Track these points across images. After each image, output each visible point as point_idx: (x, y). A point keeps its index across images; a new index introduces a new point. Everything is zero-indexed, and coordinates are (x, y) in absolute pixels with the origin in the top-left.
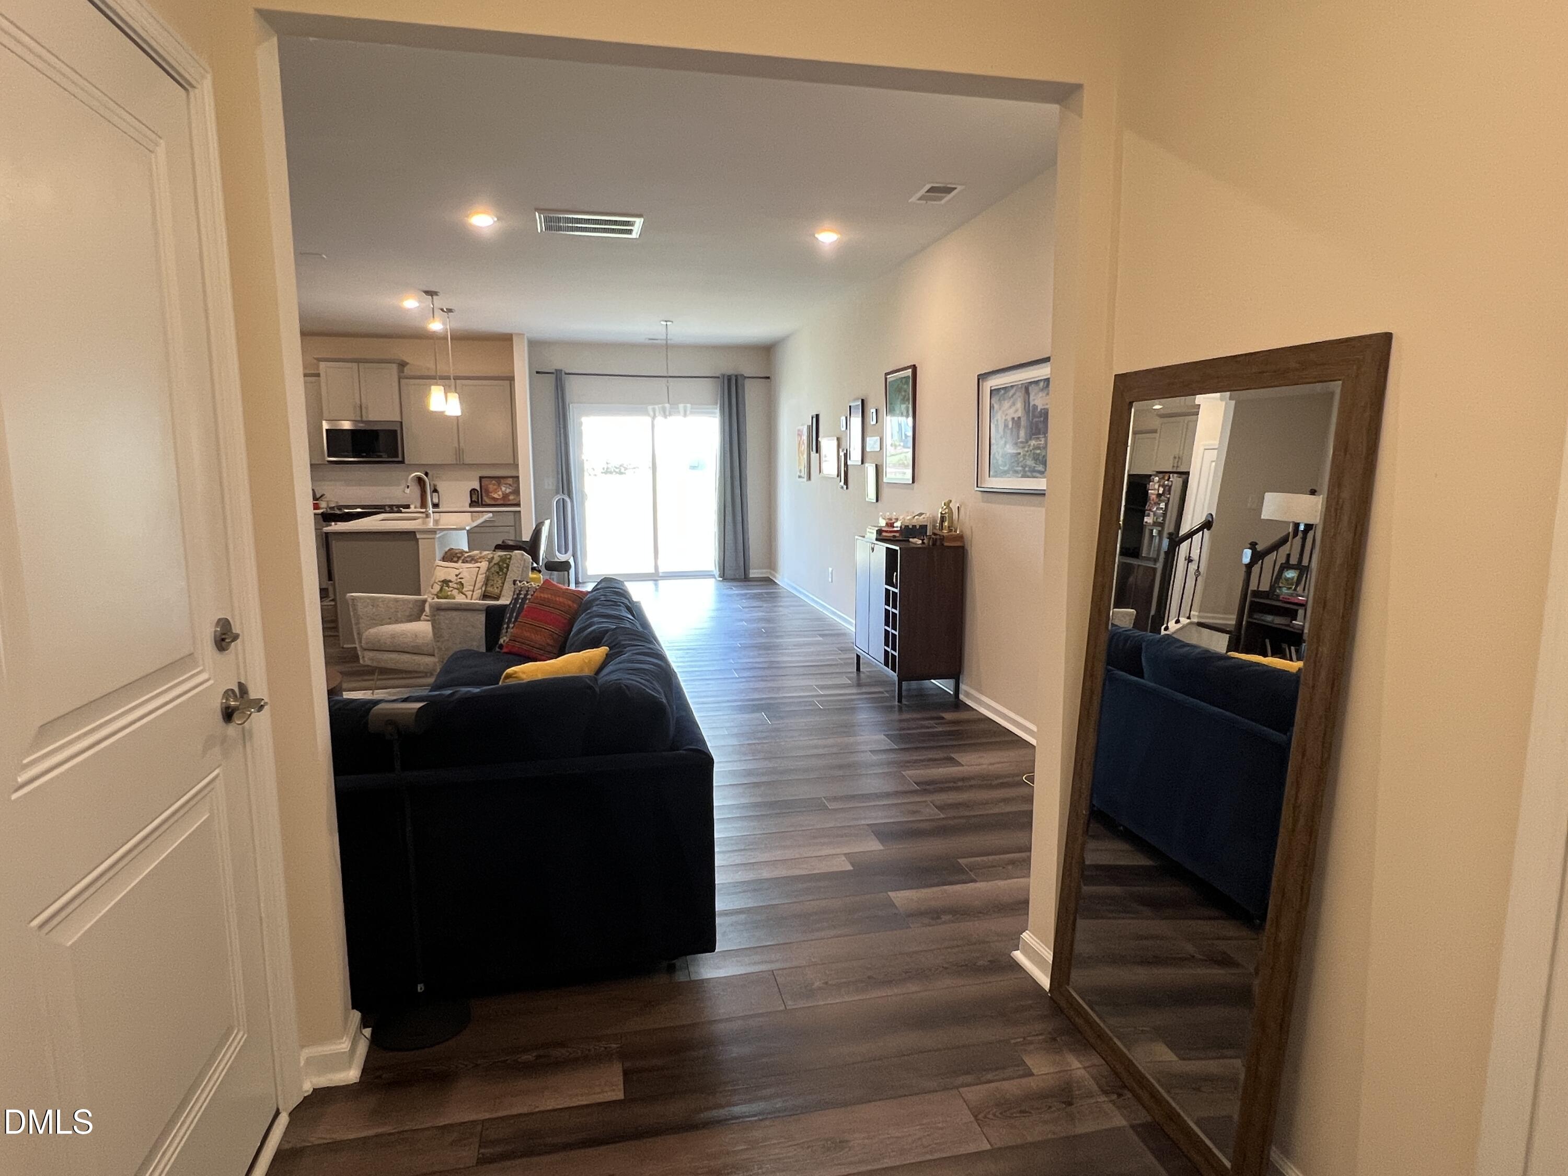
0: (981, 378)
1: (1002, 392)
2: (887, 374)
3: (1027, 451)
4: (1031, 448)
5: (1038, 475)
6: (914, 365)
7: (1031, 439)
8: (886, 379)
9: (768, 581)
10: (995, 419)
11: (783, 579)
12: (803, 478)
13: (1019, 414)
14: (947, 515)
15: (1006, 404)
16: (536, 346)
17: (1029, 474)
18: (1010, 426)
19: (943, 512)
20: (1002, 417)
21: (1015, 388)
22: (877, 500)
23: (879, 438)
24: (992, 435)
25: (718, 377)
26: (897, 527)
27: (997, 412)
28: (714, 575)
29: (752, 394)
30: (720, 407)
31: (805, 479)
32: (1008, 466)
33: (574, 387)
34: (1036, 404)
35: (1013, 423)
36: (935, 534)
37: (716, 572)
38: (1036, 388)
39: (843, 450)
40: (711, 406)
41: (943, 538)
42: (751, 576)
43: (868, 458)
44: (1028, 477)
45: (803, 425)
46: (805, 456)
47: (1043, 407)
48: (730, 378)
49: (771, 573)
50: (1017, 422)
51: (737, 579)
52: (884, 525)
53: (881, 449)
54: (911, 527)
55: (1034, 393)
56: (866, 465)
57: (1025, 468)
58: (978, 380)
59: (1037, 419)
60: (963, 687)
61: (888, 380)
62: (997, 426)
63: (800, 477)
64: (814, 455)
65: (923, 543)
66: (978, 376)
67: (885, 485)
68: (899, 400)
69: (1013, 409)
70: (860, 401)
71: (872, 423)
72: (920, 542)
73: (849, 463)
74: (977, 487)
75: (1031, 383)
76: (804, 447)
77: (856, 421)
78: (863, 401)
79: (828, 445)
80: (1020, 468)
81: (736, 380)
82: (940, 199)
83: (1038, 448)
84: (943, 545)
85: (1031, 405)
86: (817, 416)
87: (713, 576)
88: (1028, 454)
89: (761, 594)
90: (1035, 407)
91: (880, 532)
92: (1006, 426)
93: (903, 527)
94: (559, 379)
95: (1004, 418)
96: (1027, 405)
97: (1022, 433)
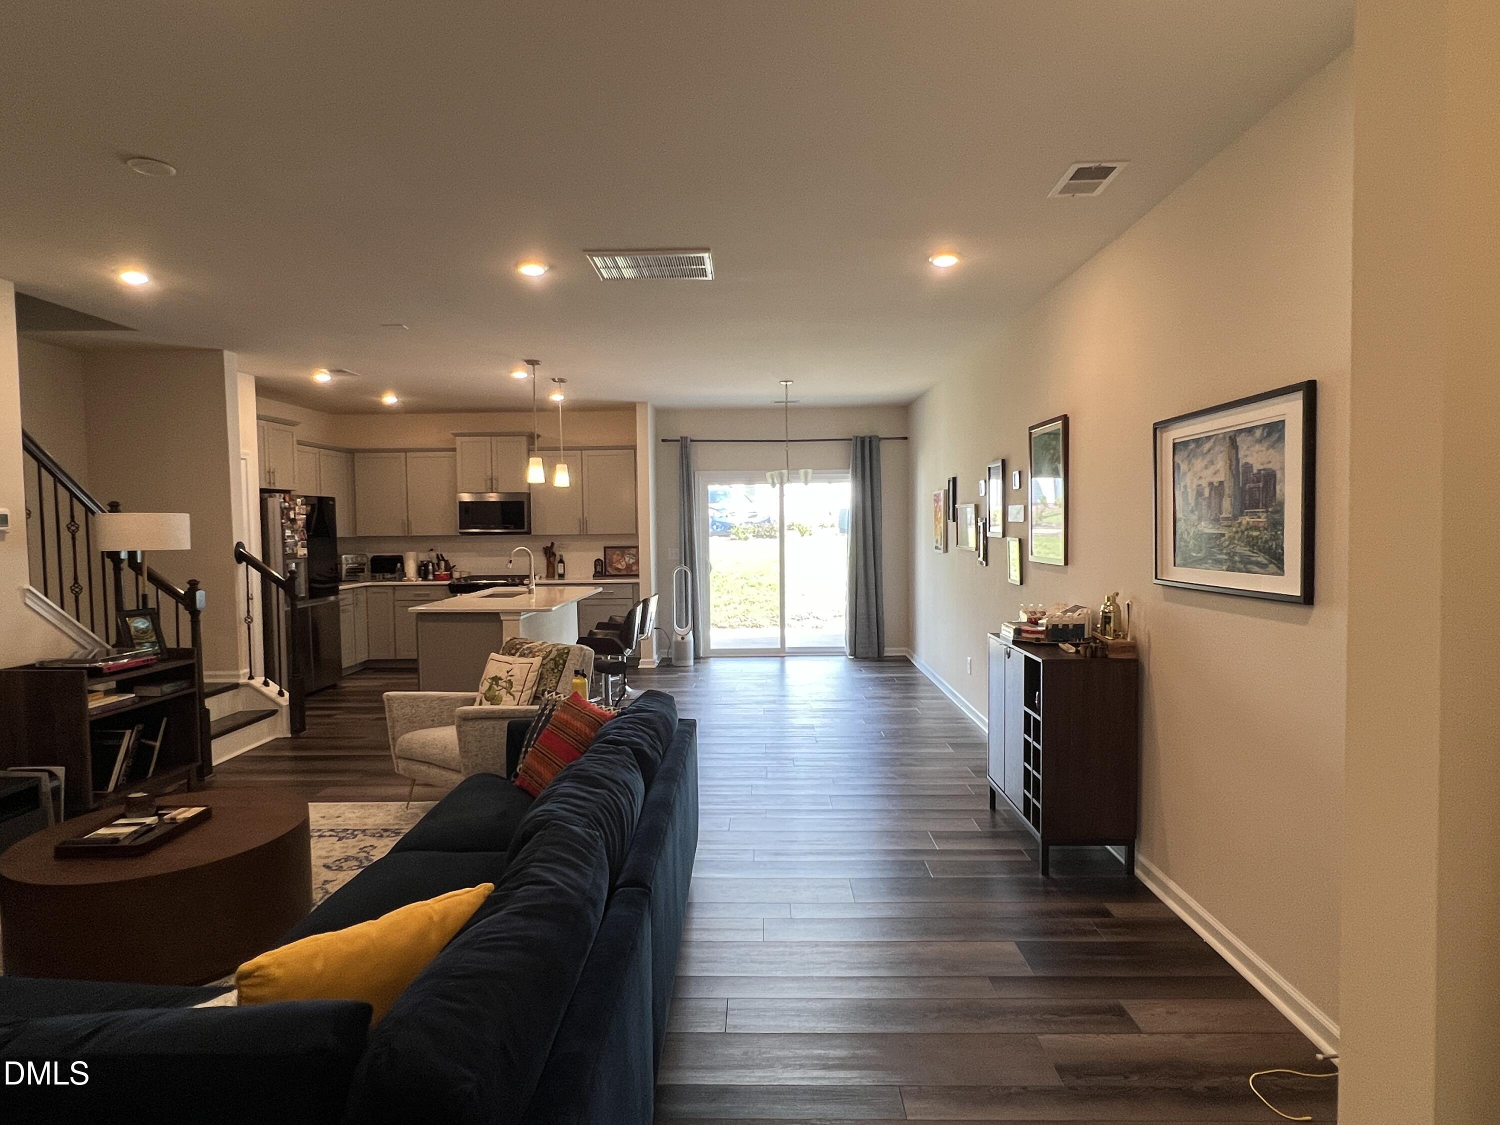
0: (1159, 427)
1: (1193, 446)
2: (1031, 428)
3: (1237, 532)
4: (1243, 528)
5: (1256, 569)
6: (1066, 415)
7: (1242, 514)
8: (1030, 434)
9: (905, 662)
10: (1182, 484)
11: (922, 661)
12: (940, 549)
13: (1221, 477)
14: (1112, 615)
15: (1199, 463)
16: (661, 413)
17: (1239, 565)
18: (1207, 494)
19: (1107, 611)
20: (1192, 482)
21: (1212, 440)
22: (1021, 583)
23: (1022, 506)
24: (1177, 508)
25: (851, 440)
26: (1042, 625)
27: (1185, 474)
28: (845, 652)
29: (888, 455)
30: (852, 470)
31: (941, 551)
32: (1204, 551)
33: (700, 455)
34: (1251, 462)
35: (1211, 490)
36: (1094, 639)
37: (847, 650)
38: (1250, 438)
39: (982, 519)
40: (842, 470)
41: (1105, 646)
42: (886, 654)
43: (1011, 530)
44: (1240, 571)
45: (940, 489)
46: (942, 525)
47: (1262, 467)
48: (863, 440)
49: (908, 653)
50: (1217, 489)
51: (869, 658)
52: (1026, 620)
53: (1025, 520)
54: (1060, 626)
55: (1245, 447)
56: (1008, 539)
57: (1233, 557)
58: (1155, 430)
59: (1252, 485)
60: (1140, 858)
61: (1033, 436)
62: (1185, 493)
63: (937, 548)
64: (951, 524)
65: (1077, 652)
66: (1154, 424)
67: (1031, 565)
68: (1047, 459)
69: (1212, 469)
70: (1001, 461)
71: (1014, 488)
72: (1073, 650)
73: (988, 535)
74: (1156, 578)
75: (1240, 431)
76: (941, 515)
77: (996, 484)
78: (1003, 461)
79: (967, 512)
80: (1225, 557)
81: (870, 441)
82: (1094, 188)
83: (1256, 528)
84: (1106, 656)
85: (1240, 464)
86: (954, 479)
87: (843, 654)
88: (1237, 536)
89: (892, 679)
90: (1248, 467)
91: (1018, 632)
92: (1200, 494)
93: (1050, 627)
94: (684, 446)
95: (1196, 482)
96: (1234, 463)
97: (1227, 504)
